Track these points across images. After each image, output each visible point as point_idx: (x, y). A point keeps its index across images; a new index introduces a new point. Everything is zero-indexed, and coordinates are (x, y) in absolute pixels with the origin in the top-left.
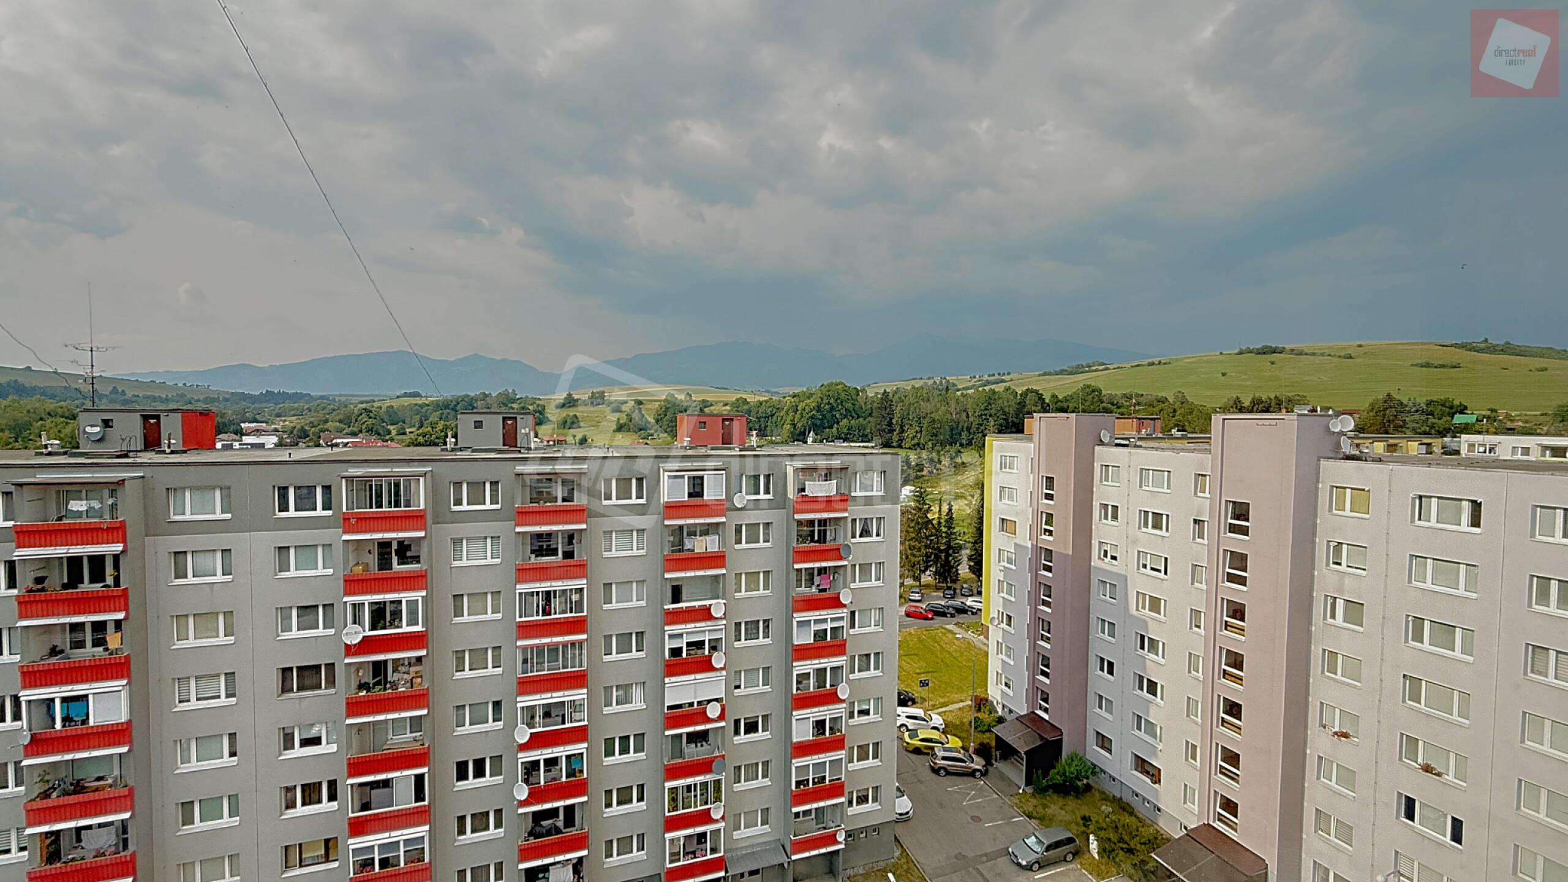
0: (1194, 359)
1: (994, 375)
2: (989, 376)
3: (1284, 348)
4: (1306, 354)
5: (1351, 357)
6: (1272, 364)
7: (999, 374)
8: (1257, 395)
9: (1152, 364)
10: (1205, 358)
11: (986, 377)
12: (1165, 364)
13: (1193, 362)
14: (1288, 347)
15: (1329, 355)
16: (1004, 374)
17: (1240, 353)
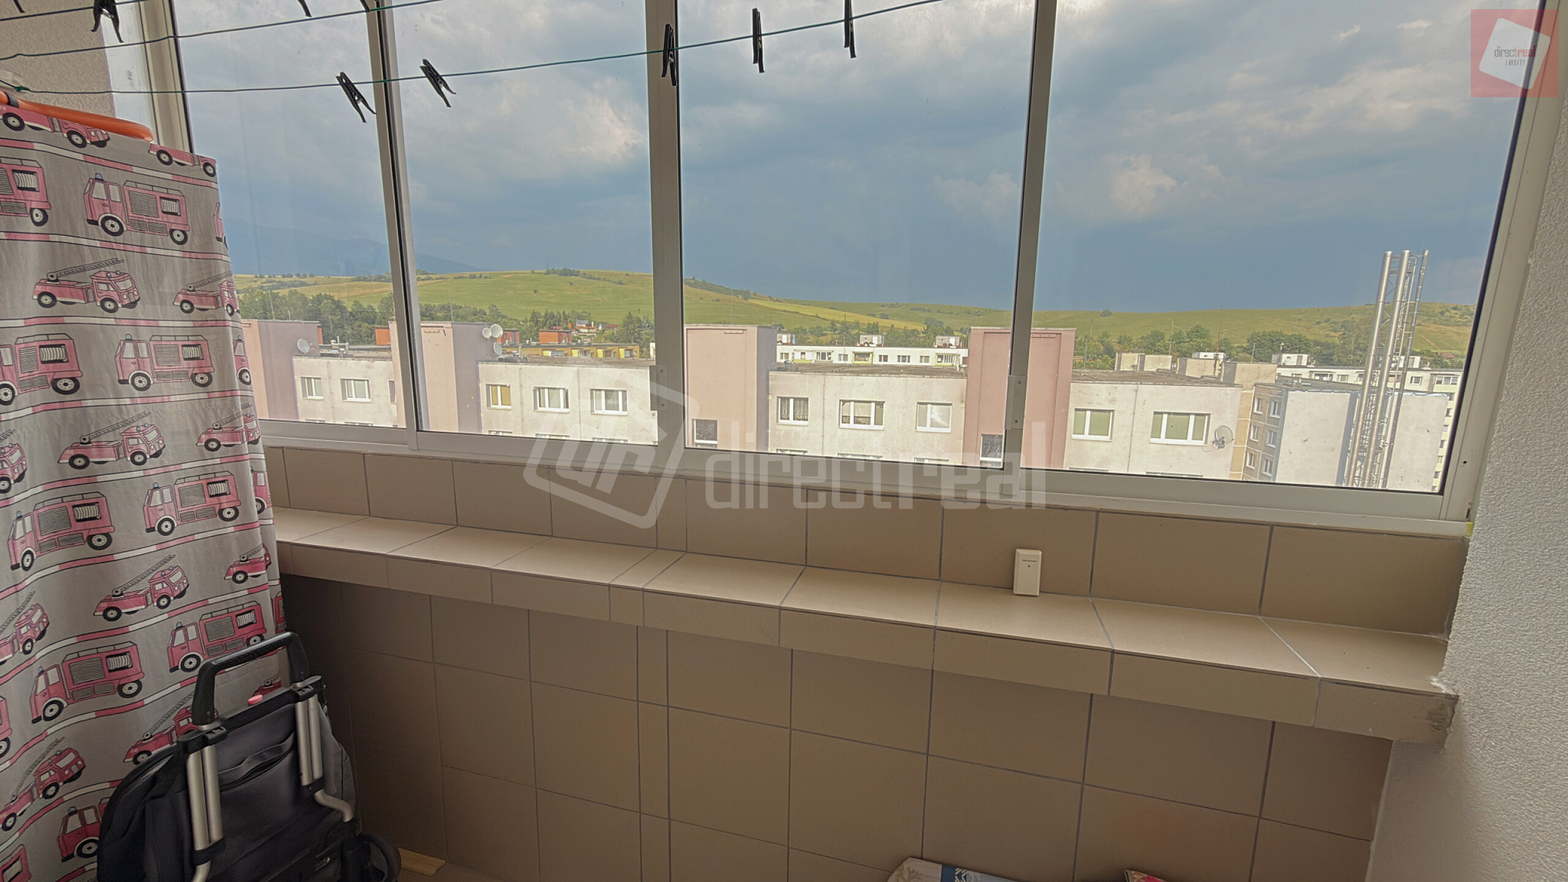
0: (511, 276)
1: (291, 276)
2: (284, 276)
3: (579, 272)
4: (594, 279)
5: (622, 284)
6: (571, 284)
7: (298, 275)
8: (549, 311)
9: (473, 277)
10: (520, 275)
11: (279, 278)
12: (486, 278)
13: (509, 278)
14: (582, 271)
15: (609, 281)
16: (305, 276)
17: (547, 273)
